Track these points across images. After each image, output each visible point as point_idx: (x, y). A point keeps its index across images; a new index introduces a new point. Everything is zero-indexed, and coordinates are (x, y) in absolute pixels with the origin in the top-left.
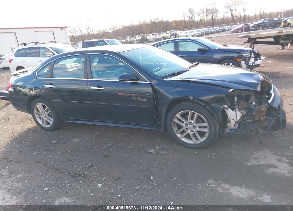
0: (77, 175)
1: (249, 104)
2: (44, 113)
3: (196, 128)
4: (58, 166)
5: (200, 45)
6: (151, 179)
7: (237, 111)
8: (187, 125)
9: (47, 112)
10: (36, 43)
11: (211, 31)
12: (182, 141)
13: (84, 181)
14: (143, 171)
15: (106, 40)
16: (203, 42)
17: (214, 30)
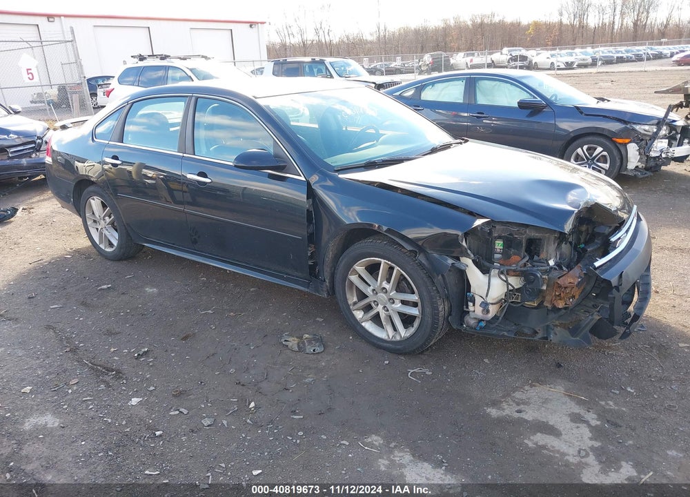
0: (104, 368)
1: (535, 263)
2: (104, 220)
3: (394, 303)
4: (80, 342)
5: (528, 92)
6: (250, 407)
7: (494, 276)
8: (377, 293)
9: (110, 217)
10: (163, 58)
11: (621, 55)
12: (363, 328)
13: (110, 387)
14: (243, 385)
15: (328, 60)
16: (541, 85)
17: (629, 55)
